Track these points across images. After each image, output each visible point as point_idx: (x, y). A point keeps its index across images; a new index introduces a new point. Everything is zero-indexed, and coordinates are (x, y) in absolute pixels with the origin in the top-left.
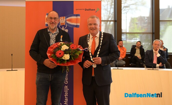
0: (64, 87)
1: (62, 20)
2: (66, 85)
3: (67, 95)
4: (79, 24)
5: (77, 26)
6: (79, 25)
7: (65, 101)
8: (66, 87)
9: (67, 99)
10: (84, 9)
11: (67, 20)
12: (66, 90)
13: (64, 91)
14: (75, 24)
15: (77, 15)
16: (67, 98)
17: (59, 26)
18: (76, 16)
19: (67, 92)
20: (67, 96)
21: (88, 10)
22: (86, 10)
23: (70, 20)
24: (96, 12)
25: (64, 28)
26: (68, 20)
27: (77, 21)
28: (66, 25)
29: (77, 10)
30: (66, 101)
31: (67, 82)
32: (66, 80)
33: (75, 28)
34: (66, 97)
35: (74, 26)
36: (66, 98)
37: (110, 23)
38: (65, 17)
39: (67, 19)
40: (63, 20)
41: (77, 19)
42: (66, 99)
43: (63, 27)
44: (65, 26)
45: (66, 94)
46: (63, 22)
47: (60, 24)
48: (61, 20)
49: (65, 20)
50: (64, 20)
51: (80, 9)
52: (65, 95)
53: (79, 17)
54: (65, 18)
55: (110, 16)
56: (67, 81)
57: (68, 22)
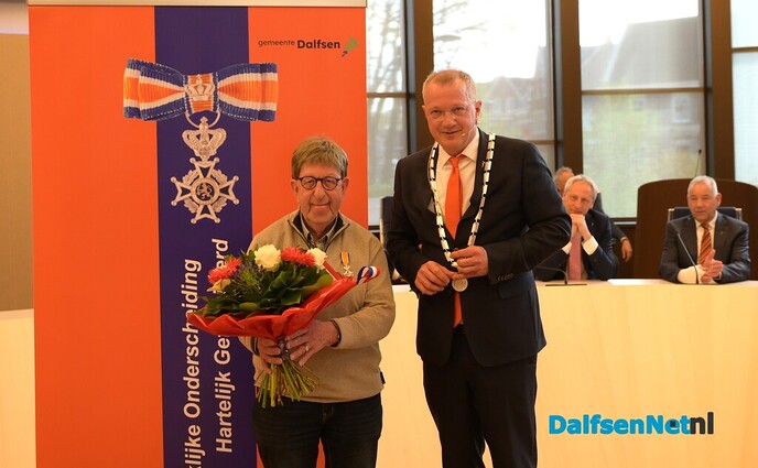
0: (216, 379)
1: (200, 90)
2: (224, 369)
3: (227, 412)
4: (272, 106)
5: (265, 115)
6: (275, 109)
7: (218, 440)
8: (224, 377)
9: (229, 430)
10: (293, 43)
11: (222, 90)
12: (221, 391)
13: (217, 396)
14: (257, 106)
15: (264, 69)
16: (230, 424)
17: (188, 115)
18: (261, 72)
19: (229, 398)
20: (229, 415)
21: (310, 45)
22: (301, 44)
23: (234, 90)
24: (346, 52)
25: (209, 123)
26: (225, 90)
27: (263, 91)
28: (215, 109)
29: (262, 44)
30: (225, 438)
31: (225, 358)
32: (221, 349)
33: (255, 125)
34: (225, 419)
35: (251, 113)
36: (222, 423)
37: (380, 105)
38: (211, 75)
39: (221, 84)
40: (205, 87)
41: (264, 83)
42: (222, 430)
43: (204, 119)
44: (211, 116)
45: (225, 409)
46: (205, 98)
47: (189, 105)
48: (196, 87)
49: (210, 87)
50: (207, 90)
51: (276, 43)
52: (220, 415)
53: (272, 77)
54: (211, 81)
55: (382, 79)
56: (227, 352)
57: (224, 97)
